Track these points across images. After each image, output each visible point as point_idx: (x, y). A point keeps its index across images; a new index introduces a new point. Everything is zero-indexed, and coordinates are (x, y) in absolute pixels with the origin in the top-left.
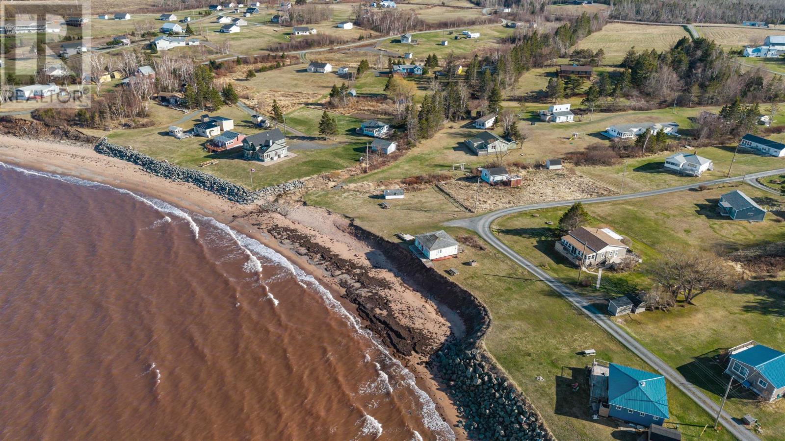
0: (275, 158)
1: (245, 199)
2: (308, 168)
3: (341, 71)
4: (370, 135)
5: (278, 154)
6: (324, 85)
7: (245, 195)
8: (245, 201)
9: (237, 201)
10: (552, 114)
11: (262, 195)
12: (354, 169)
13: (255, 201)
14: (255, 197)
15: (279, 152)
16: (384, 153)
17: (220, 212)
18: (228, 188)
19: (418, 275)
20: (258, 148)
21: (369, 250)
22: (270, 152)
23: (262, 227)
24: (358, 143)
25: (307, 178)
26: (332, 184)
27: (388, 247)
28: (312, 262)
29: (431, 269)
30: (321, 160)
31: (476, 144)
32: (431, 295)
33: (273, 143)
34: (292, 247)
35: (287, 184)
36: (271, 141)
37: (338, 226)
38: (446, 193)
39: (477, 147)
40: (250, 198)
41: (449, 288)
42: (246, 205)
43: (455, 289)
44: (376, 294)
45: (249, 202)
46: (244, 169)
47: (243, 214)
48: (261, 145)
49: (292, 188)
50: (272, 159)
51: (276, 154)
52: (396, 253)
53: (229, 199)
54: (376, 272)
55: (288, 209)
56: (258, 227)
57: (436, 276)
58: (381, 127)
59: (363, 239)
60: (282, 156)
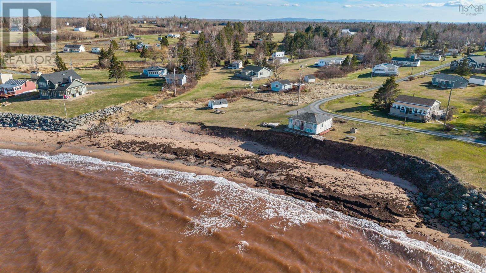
0: (77, 95)
1: (65, 126)
2: (116, 99)
3: (94, 50)
4: (154, 76)
5: (79, 91)
6: (84, 59)
7: (63, 122)
8: (66, 128)
9: (55, 130)
10: (276, 59)
11: (84, 120)
12: (162, 95)
13: (78, 127)
14: (77, 122)
15: (79, 89)
16: (179, 84)
17: (38, 142)
18: (37, 120)
19: (314, 151)
20: (57, 86)
21: (240, 143)
22: (71, 89)
23: (102, 146)
24: (148, 82)
25: (123, 104)
26: (150, 106)
27: (260, 135)
28: (191, 164)
29: (325, 141)
30: (124, 93)
31: (247, 73)
32: (343, 164)
33: (73, 80)
34: (152, 155)
35: (106, 110)
36: (71, 78)
37: (189, 131)
38: (258, 100)
39: (249, 74)
40: (71, 124)
41: (359, 152)
42: (68, 132)
43: (367, 151)
44: (288, 175)
45: (71, 128)
46: (47, 106)
47: (70, 139)
48: (59, 82)
49: (112, 113)
50: (74, 95)
51: (77, 91)
52: (272, 139)
53: (42, 130)
54: (266, 158)
55: (122, 128)
56: (97, 146)
57: (335, 146)
58: (163, 70)
59: (227, 136)
60: (83, 93)
